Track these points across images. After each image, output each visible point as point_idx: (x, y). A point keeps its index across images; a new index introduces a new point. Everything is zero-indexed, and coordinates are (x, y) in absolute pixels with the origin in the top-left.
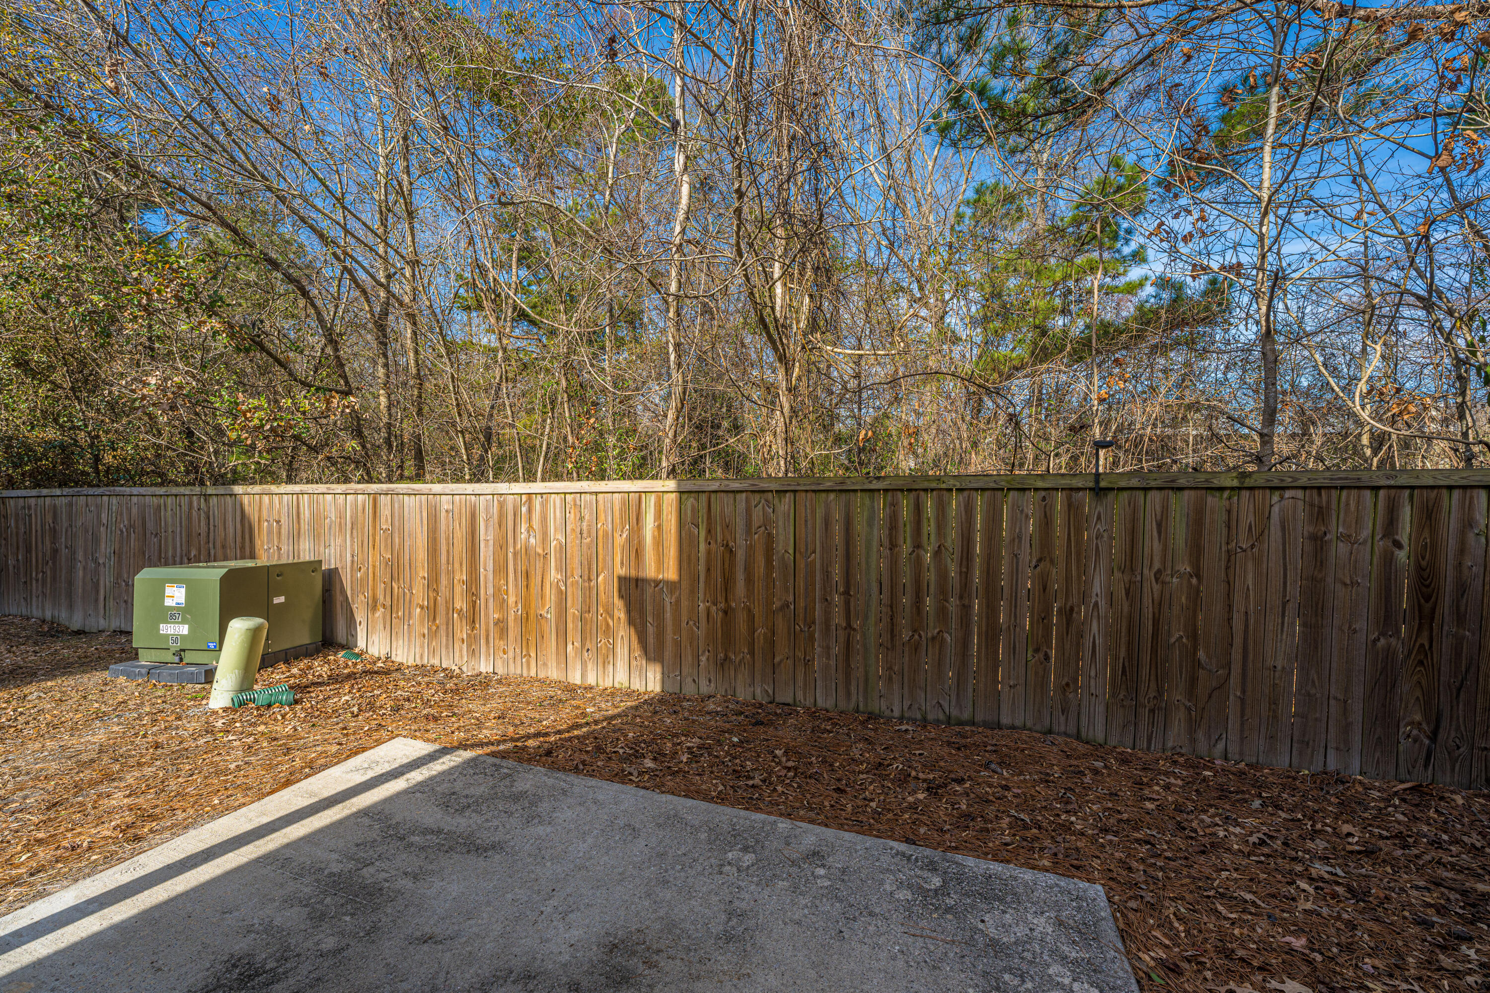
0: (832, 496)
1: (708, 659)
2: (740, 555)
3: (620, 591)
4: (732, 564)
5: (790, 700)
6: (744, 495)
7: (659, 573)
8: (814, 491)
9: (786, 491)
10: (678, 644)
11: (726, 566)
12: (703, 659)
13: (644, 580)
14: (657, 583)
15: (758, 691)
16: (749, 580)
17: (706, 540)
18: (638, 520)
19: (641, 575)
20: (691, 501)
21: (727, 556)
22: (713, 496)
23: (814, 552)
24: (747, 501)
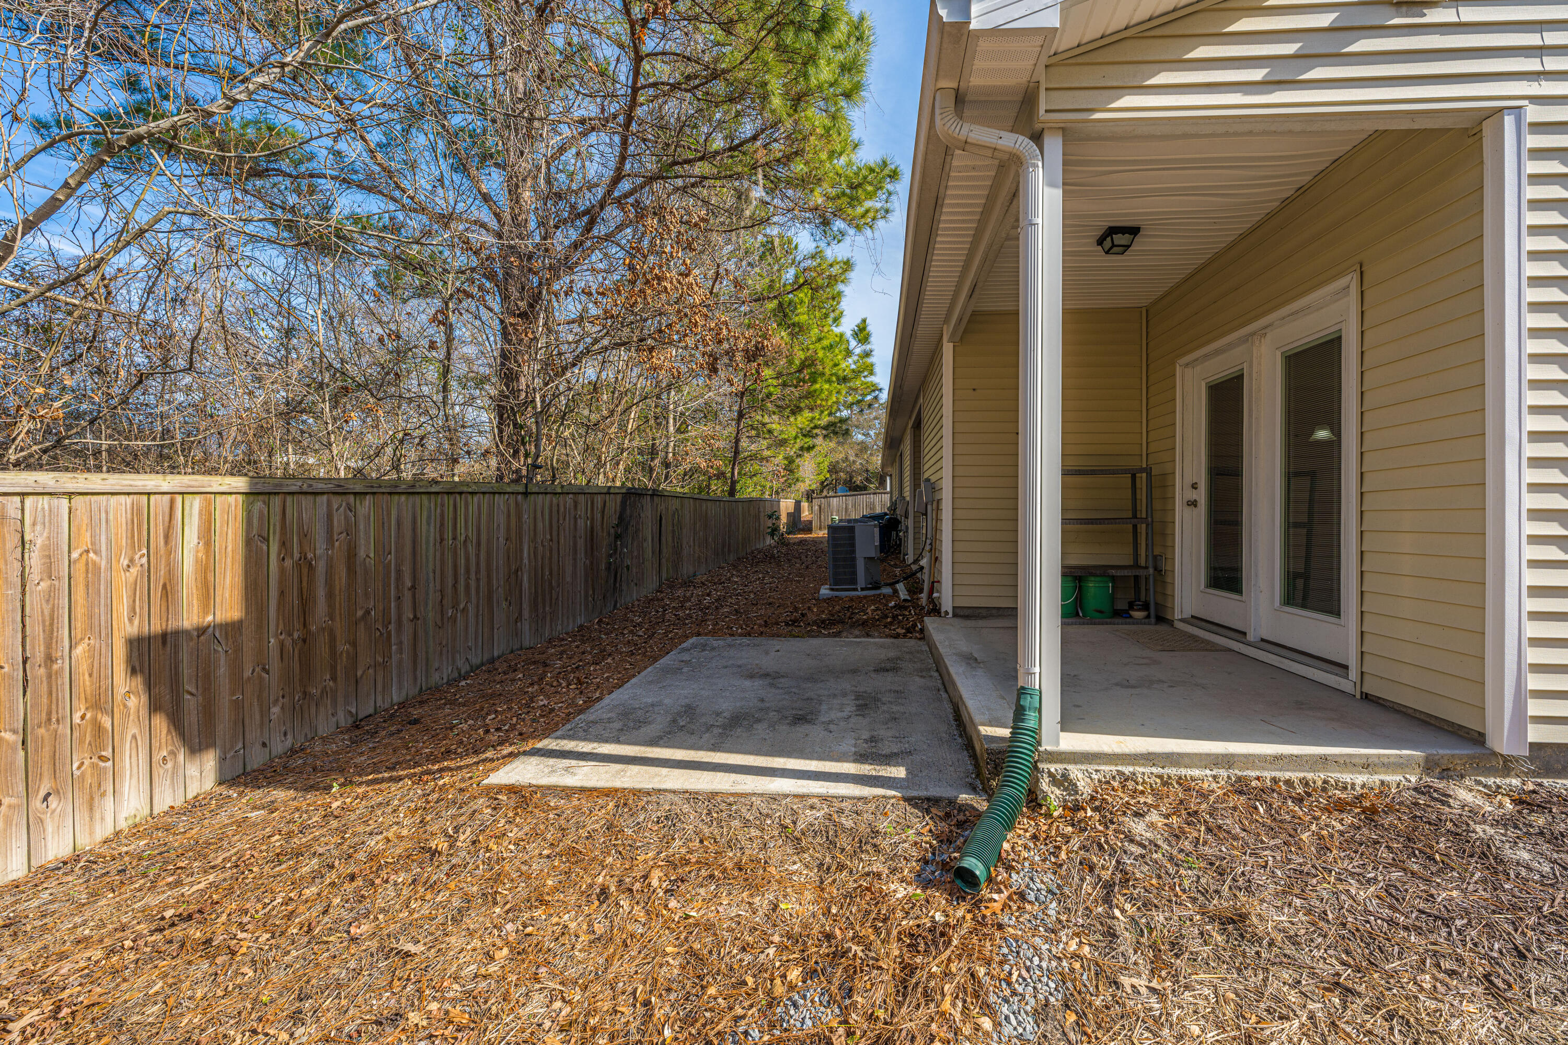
0: (403, 498)
1: (282, 708)
2: (321, 567)
3: (129, 660)
4: (311, 581)
5: (371, 711)
6: (325, 497)
7: (206, 613)
8: (390, 493)
9: (367, 493)
10: (237, 706)
11: (305, 584)
12: (276, 710)
13: (177, 633)
14: (202, 631)
15: (341, 715)
16: (330, 596)
17: (279, 554)
18: (167, 538)
19: (172, 625)
20: (259, 505)
21: (305, 571)
22: (289, 499)
23: (390, 553)
24: (329, 501)
